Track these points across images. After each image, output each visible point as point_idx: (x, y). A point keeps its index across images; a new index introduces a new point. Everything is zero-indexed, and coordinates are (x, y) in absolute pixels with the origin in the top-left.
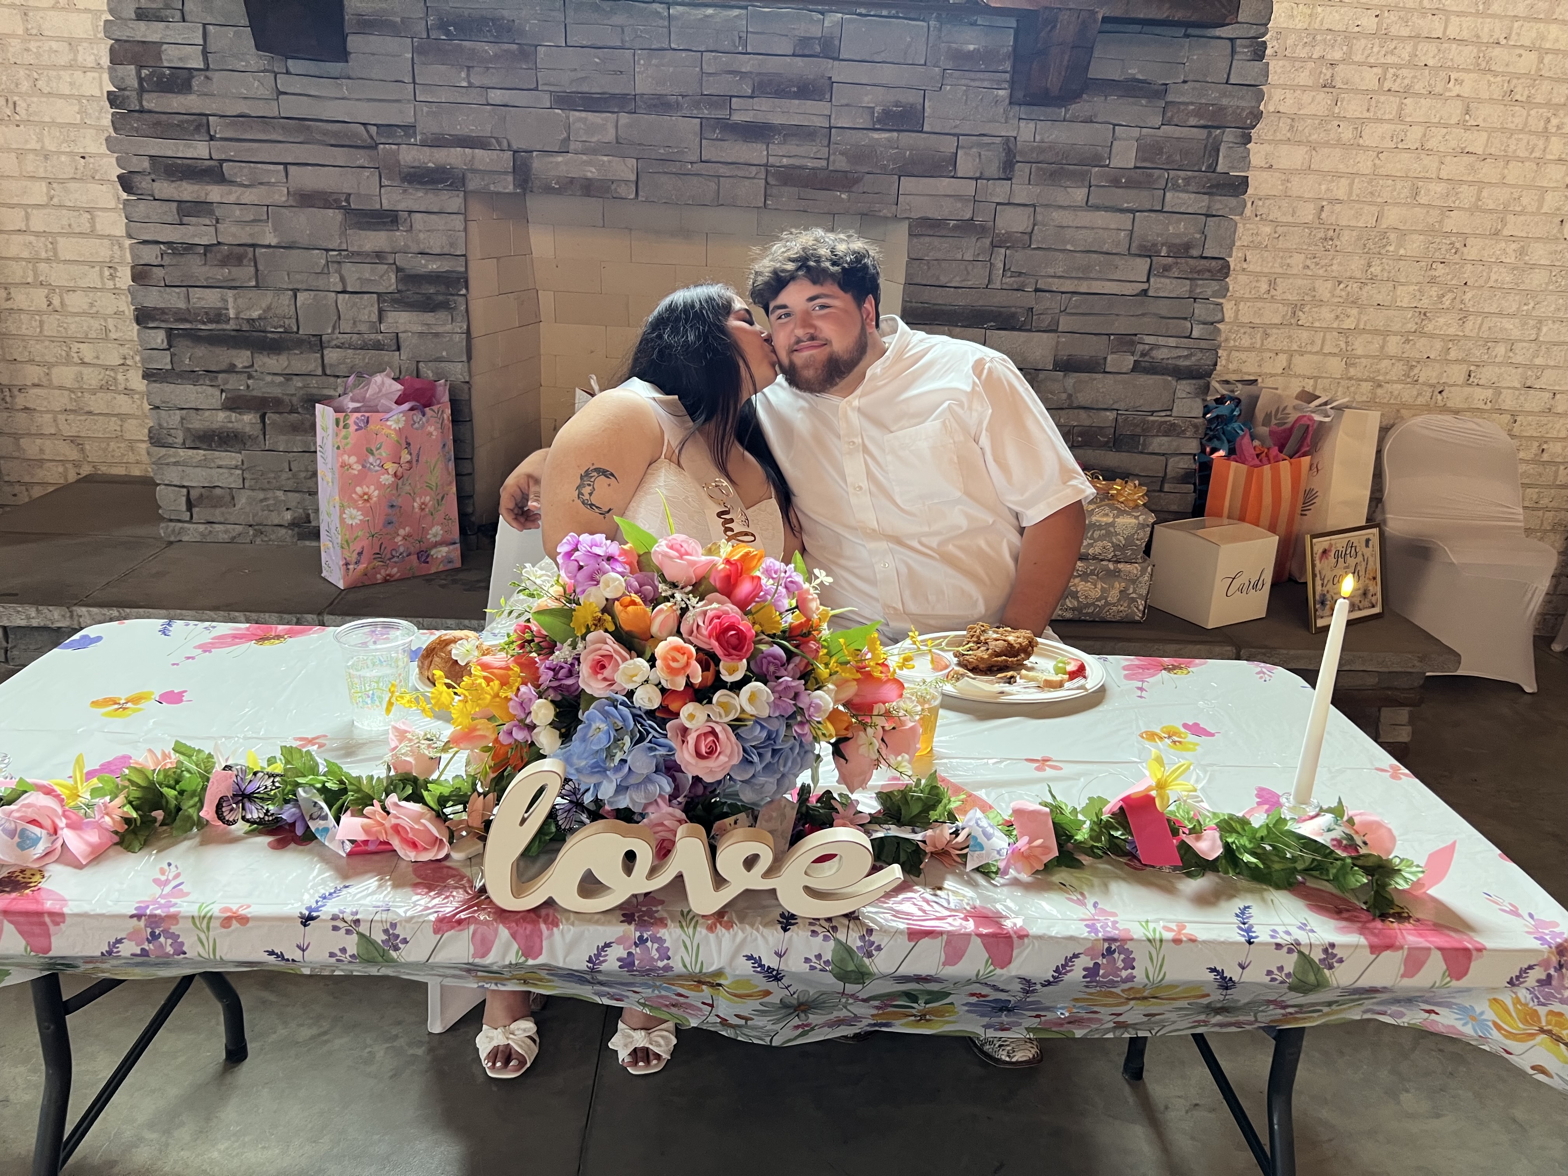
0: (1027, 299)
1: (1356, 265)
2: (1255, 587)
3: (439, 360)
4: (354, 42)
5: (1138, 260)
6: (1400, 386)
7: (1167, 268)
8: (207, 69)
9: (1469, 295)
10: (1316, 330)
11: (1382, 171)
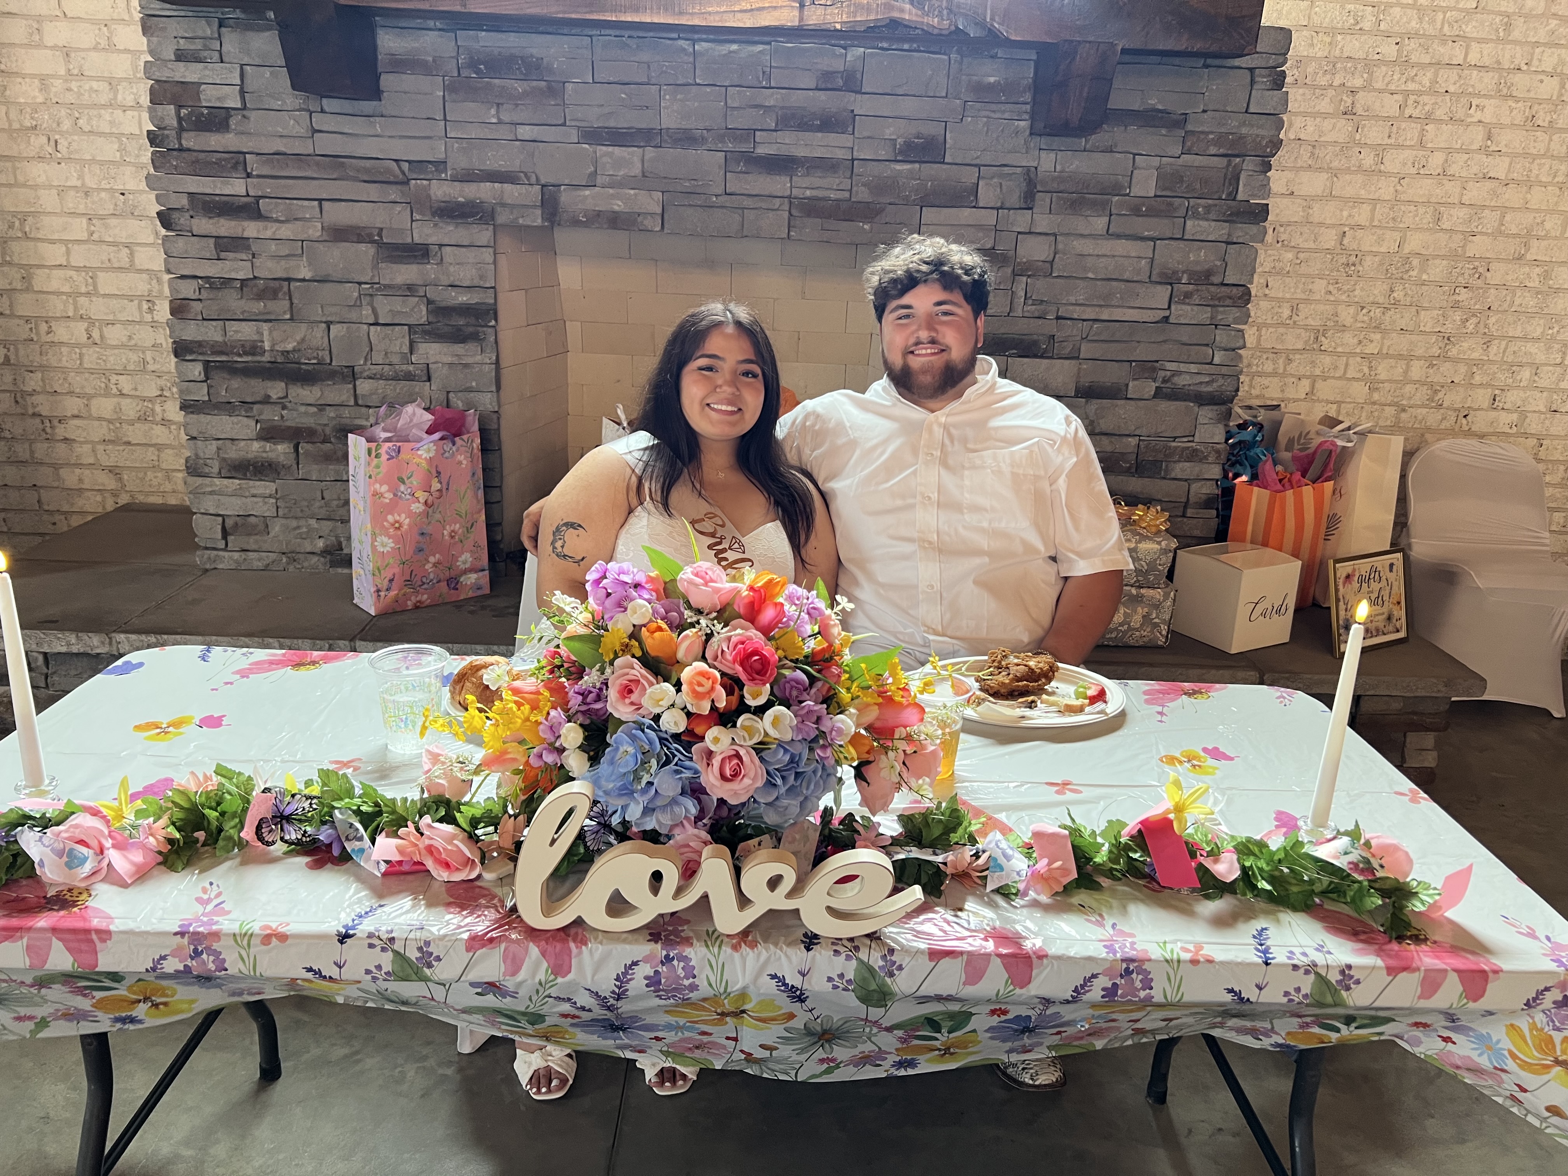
0: (1049, 327)
1: (1378, 291)
2: (1278, 612)
3: (469, 390)
4: (387, 81)
5: (1159, 288)
6: (1425, 411)
7: (1188, 295)
8: (245, 108)
9: (1492, 320)
10: (1339, 355)
11: (1403, 197)
